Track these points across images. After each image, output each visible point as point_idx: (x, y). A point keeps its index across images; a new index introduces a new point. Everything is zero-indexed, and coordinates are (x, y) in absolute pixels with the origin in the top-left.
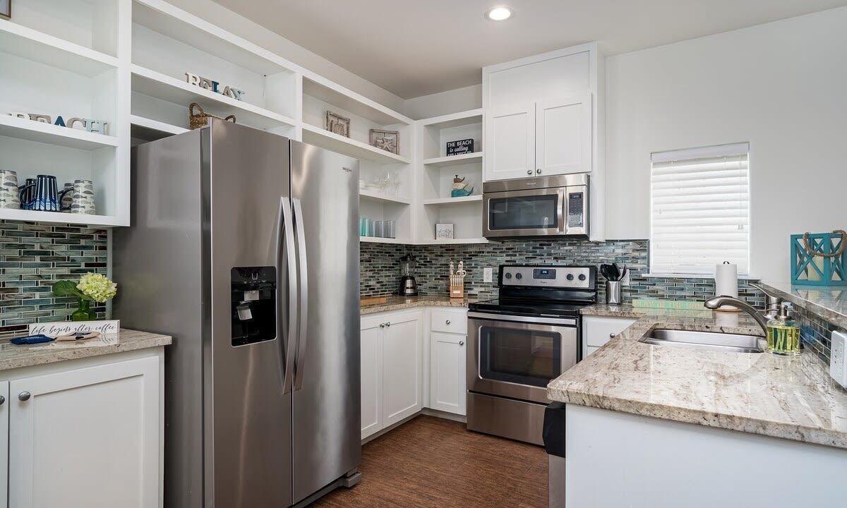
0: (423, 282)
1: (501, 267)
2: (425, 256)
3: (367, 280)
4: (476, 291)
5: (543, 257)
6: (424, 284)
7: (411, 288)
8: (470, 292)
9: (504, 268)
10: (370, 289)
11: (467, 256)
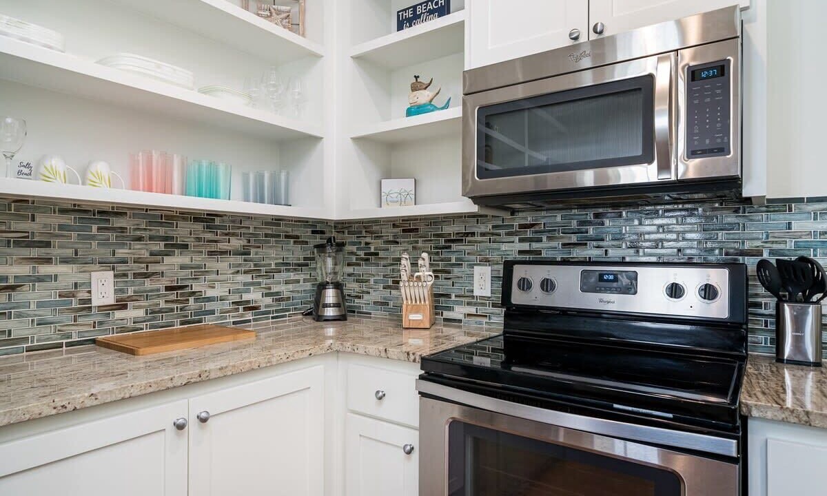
0: (363, 292)
1: (509, 266)
2: (367, 244)
3: (238, 291)
4: (459, 312)
5: (601, 243)
6: (366, 297)
7: (335, 305)
8: (447, 314)
9: (516, 267)
10: (245, 309)
11: (442, 242)
